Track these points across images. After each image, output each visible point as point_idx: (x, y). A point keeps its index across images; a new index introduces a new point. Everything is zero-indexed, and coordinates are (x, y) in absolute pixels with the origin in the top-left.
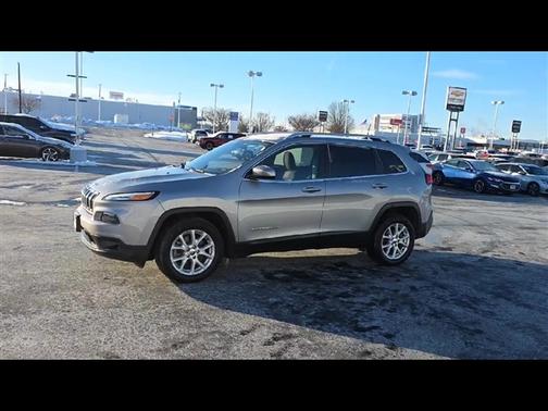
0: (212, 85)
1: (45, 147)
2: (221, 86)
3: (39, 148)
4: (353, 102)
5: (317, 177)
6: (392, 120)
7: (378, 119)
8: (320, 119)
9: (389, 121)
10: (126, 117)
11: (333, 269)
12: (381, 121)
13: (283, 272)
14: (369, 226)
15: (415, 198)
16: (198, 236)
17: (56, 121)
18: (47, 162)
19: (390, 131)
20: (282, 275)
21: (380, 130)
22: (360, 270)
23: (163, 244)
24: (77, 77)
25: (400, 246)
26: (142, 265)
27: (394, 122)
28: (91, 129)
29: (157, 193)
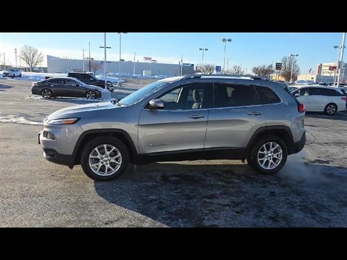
0: (201, 49)
1: (88, 91)
2: (206, 50)
3: (84, 91)
4: (297, 55)
5: (203, 107)
6: (330, 67)
7: (320, 67)
8: (277, 68)
9: (328, 68)
10: (150, 72)
11: (219, 175)
12: (323, 68)
13: (176, 176)
14: (246, 144)
15: (288, 123)
16: (109, 149)
17: (110, 76)
18: (89, 100)
19: (329, 75)
20: (174, 178)
21: (322, 75)
22: (239, 177)
23: (84, 154)
24: (105, 48)
25: (275, 160)
26: (71, 167)
27: (332, 68)
28: (128, 79)
29: (79, 119)
